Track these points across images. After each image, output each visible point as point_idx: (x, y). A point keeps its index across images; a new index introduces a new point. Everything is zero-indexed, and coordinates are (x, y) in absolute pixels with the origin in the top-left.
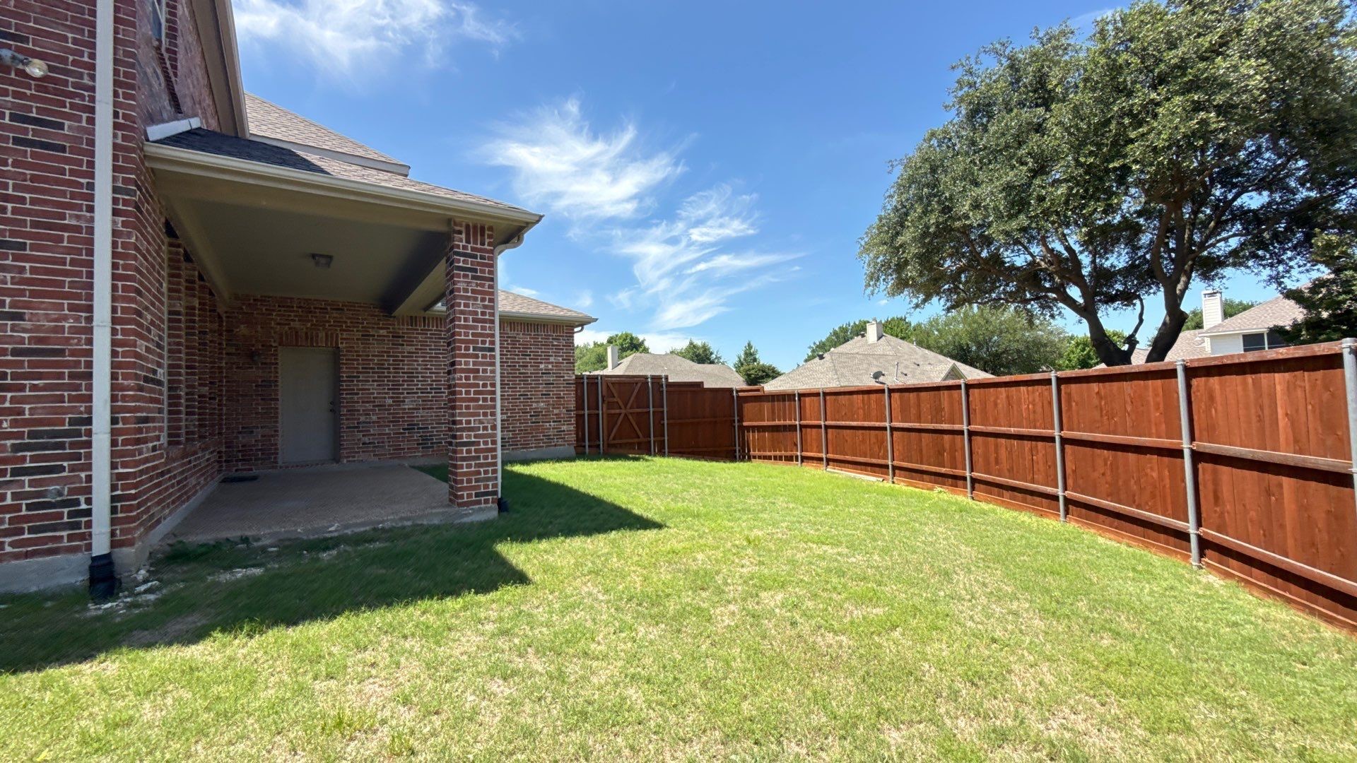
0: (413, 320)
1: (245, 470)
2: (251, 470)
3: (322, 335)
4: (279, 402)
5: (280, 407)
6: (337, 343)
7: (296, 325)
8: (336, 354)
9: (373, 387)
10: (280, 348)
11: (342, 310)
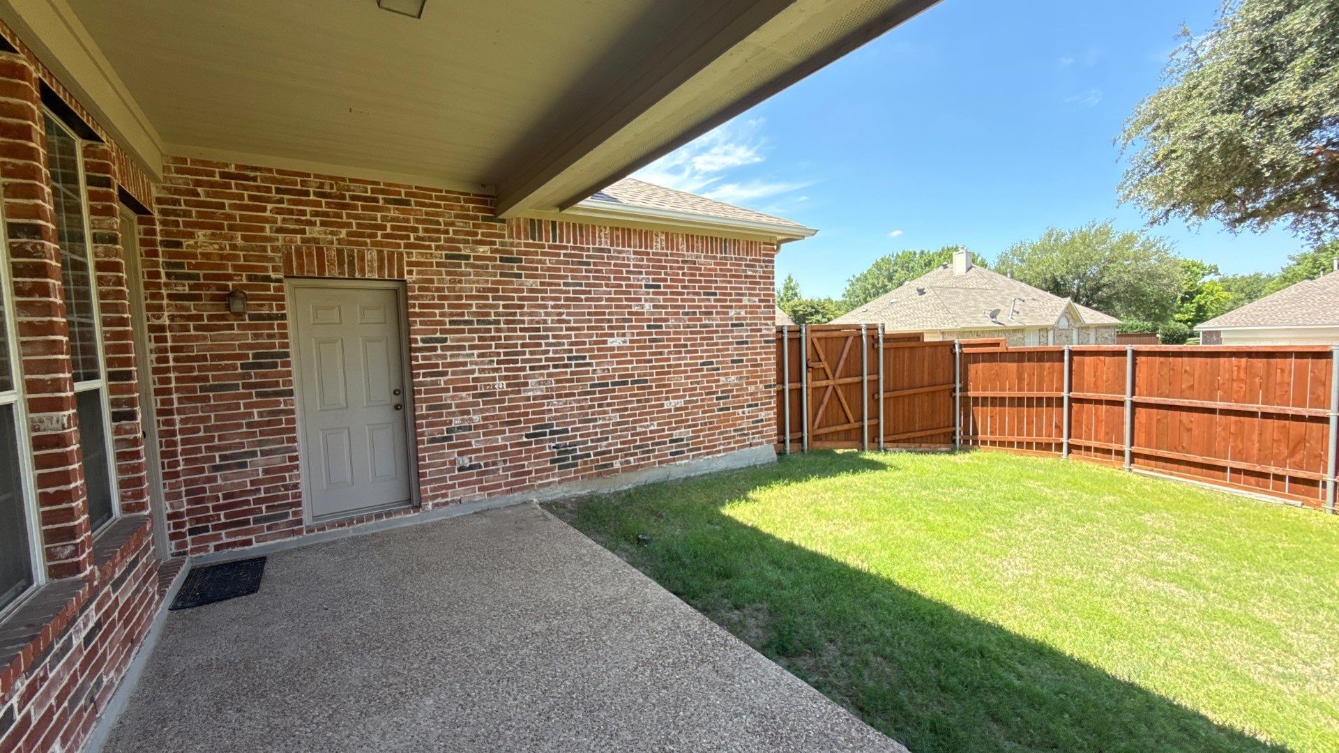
0: (534, 227)
1: (234, 544)
2: (249, 542)
3: (371, 255)
4: (296, 397)
5: (297, 407)
6: (401, 274)
7: (315, 232)
8: (400, 296)
9: (470, 358)
10: (286, 284)
11: (408, 203)
